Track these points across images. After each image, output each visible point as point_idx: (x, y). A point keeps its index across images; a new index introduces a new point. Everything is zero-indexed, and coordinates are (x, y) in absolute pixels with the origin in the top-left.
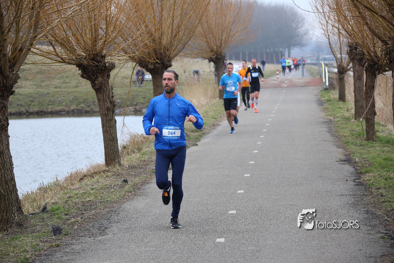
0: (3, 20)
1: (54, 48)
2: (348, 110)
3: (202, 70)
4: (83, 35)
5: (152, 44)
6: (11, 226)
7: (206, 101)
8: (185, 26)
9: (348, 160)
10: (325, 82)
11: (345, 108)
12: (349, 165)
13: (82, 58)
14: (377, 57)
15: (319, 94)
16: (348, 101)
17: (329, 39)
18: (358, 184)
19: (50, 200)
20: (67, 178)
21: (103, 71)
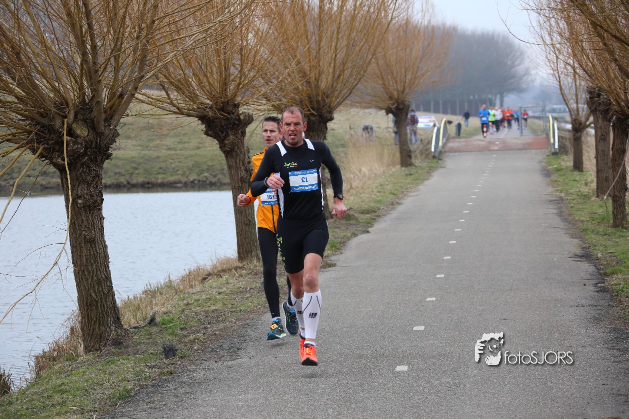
0: (97, 53)
1: (167, 93)
2: (586, 184)
3: (377, 125)
4: (208, 75)
5: (305, 88)
6: (106, 344)
7: (382, 169)
8: (352, 63)
9: (586, 256)
10: (554, 144)
11: (582, 180)
12: (588, 263)
13: (206, 107)
15: (544, 161)
16: (587, 171)
17: (560, 82)
18: (601, 290)
19: (159, 308)
20: (184, 277)
21: (236, 126)
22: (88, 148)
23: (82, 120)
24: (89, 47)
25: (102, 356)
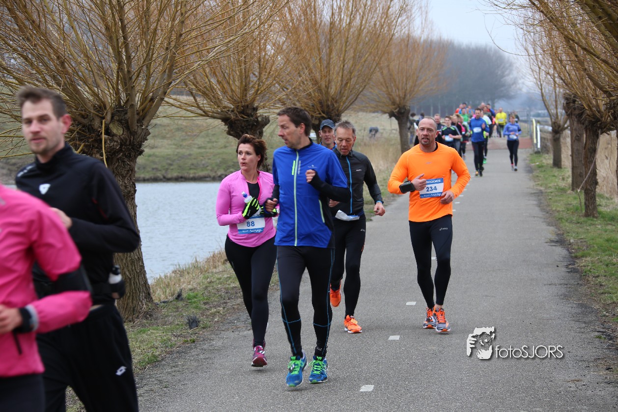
0: (131, 63)
1: (194, 98)
2: (563, 179)
3: (382, 128)
4: (231, 83)
5: (317, 94)
6: (138, 316)
7: (386, 166)
8: (358, 72)
9: (561, 241)
10: (537, 144)
11: (560, 176)
12: (562, 248)
13: (229, 111)
14: (599, 112)
15: (528, 159)
16: (565, 168)
17: (541, 89)
18: (571, 271)
19: (185, 285)
20: (209, 259)
21: (254, 127)
22: (123, 145)
23: (118, 121)
24: (124, 58)
25: (135, 327)
